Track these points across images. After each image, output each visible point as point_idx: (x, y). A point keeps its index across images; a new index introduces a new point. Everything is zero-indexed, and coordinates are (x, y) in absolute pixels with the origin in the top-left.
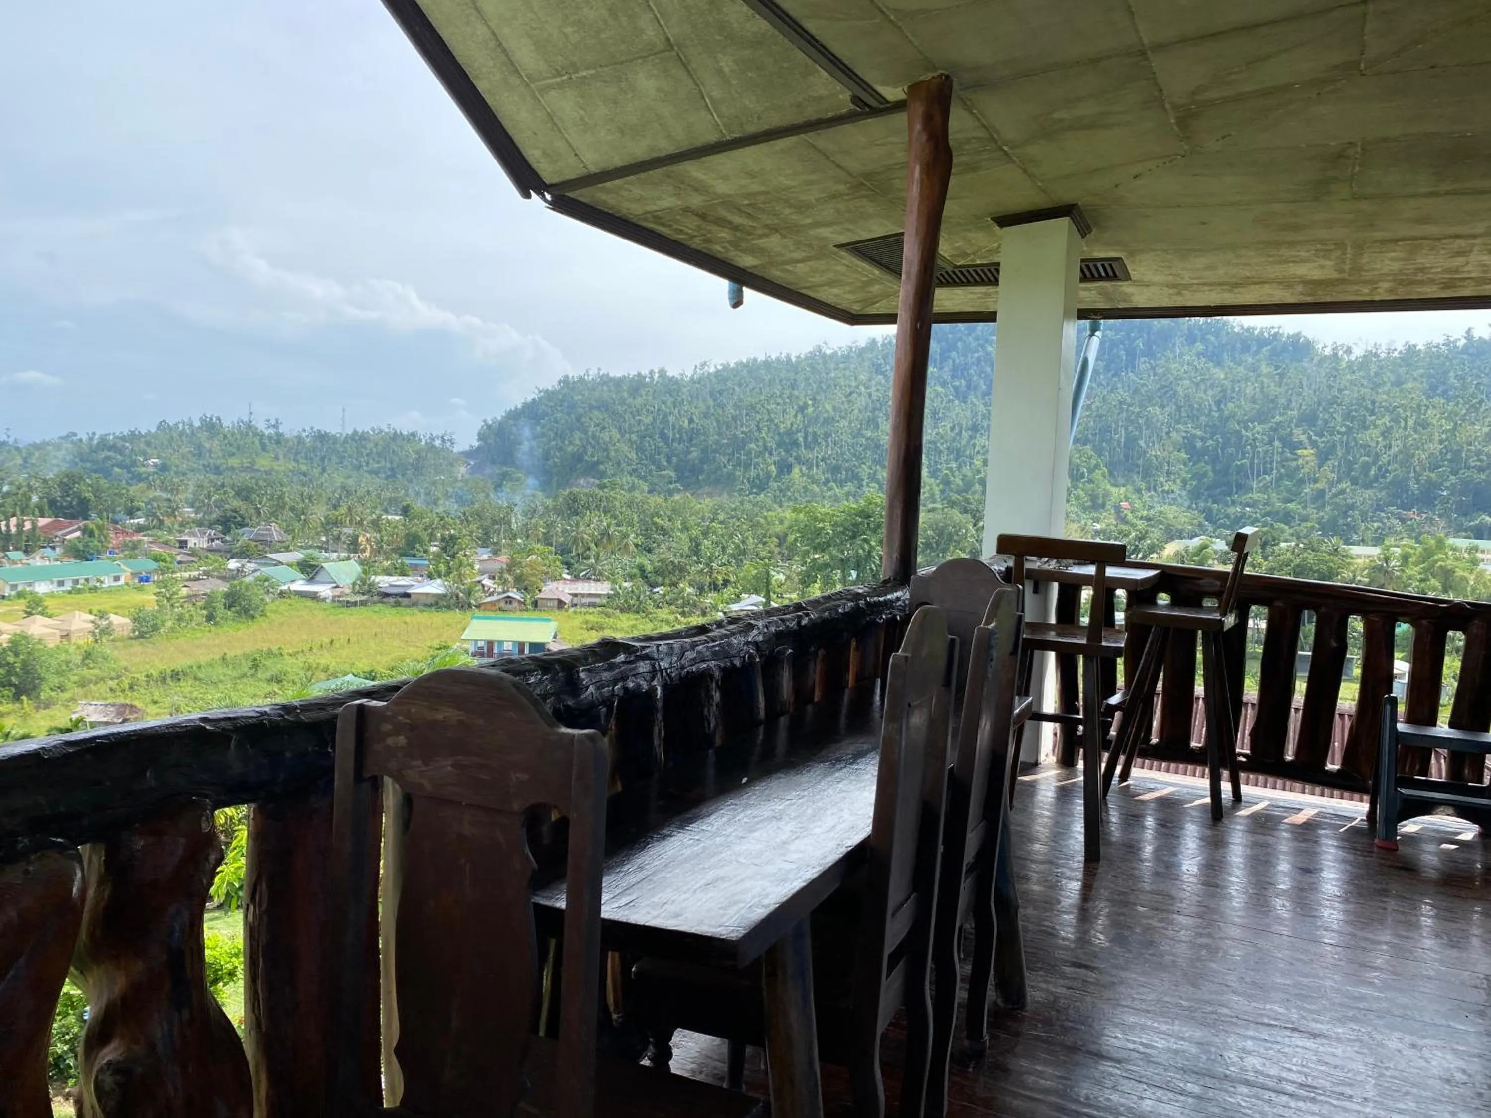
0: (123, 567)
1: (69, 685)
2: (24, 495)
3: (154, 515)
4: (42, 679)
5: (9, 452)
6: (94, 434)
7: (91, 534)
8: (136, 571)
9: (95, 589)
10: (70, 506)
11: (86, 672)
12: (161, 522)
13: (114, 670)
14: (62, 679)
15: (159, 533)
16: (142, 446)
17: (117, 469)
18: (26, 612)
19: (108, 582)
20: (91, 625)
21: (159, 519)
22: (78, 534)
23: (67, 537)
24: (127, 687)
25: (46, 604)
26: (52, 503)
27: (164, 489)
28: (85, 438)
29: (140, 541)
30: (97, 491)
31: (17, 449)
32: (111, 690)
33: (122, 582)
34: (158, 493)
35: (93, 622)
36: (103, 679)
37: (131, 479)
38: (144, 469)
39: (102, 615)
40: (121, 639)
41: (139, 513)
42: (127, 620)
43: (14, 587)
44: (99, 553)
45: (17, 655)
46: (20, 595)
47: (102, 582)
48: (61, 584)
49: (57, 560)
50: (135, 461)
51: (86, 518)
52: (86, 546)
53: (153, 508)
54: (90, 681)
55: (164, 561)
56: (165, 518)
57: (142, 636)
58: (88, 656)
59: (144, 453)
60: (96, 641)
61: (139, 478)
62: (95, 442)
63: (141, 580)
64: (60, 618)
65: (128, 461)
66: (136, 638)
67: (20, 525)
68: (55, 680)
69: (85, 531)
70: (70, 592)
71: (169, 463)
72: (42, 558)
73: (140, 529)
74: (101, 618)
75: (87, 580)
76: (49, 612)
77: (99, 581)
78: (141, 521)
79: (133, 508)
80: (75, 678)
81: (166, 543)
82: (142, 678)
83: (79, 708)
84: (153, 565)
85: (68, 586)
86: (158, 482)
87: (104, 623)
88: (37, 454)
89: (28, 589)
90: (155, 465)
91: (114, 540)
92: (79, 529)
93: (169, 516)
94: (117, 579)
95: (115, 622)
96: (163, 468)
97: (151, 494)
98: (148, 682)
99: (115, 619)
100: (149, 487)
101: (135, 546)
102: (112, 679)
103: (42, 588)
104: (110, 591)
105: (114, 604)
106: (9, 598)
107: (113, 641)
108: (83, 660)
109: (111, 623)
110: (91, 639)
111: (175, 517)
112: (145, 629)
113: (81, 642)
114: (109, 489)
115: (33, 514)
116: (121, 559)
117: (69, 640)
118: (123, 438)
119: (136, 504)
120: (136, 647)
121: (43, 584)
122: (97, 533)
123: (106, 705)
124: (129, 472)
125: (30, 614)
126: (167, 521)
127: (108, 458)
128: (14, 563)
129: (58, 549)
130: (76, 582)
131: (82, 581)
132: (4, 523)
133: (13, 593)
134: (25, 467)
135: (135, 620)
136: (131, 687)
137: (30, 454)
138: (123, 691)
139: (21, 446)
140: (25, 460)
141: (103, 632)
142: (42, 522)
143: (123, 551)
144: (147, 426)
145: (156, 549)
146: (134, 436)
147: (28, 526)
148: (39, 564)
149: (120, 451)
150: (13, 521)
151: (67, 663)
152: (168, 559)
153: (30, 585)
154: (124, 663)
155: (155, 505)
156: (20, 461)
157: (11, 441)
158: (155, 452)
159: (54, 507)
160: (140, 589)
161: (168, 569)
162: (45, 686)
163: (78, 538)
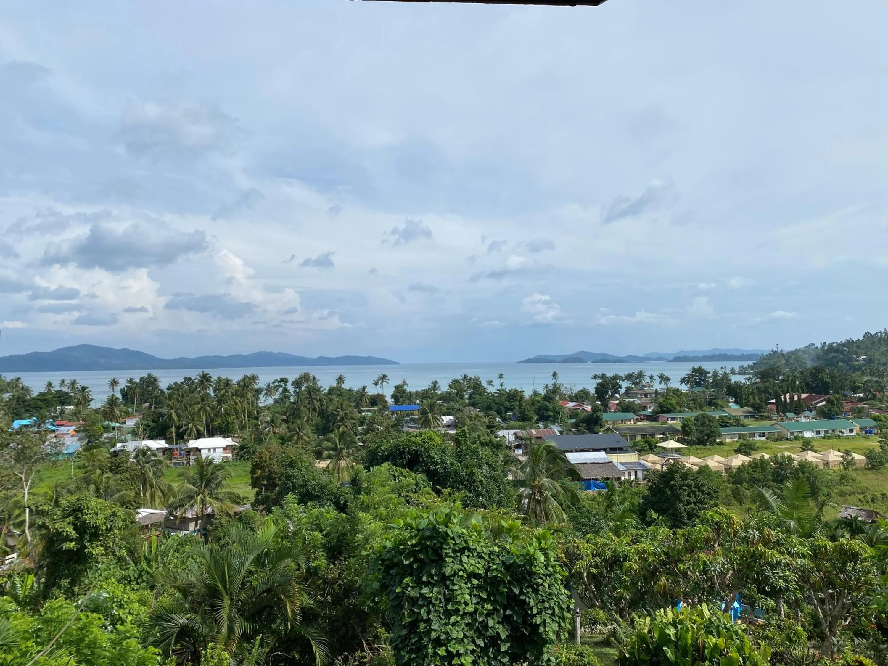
0: (854, 423)
1: (834, 494)
2: (792, 380)
3: (870, 391)
4: (819, 489)
5: (779, 357)
6: (825, 343)
7: (832, 403)
8: (863, 426)
9: (838, 437)
10: (817, 386)
11: (843, 487)
12: (874, 396)
13: (860, 488)
14: (829, 490)
15: (875, 403)
16: (855, 349)
17: (840, 363)
18: (802, 448)
19: (846, 433)
20: (841, 459)
21: (872, 394)
22: (824, 403)
23: (819, 405)
24: (870, 500)
25: (813, 444)
26: (807, 385)
27: (873, 375)
28: (819, 346)
29: (863, 407)
30: (832, 377)
31: (783, 355)
32: (860, 500)
33: (854, 433)
34: (869, 378)
35: (842, 457)
36: (853, 493)
37: (850, 369)
38: (857, 363)
39: (847, 453)
40: (860, 469)
41: (859, 390)
42: (863, 457)
43: (792, 433)
44: (838, 414)
45: (803, 473)
46: (796, 438)
47: (843, 433)
48: (818, 432)
49: (813, 418)
50: (851, 358)
51: (827, 393)
52: (830, 410)
53: (868, 386)
54: (846, 493)
55: (881, 420)
56: (877, 393)
57: (873, 468)
58: (843, 477)
59: (856, 353)
60: (845, 469)
61: (855, 369)
62: (826, 348)
63: (866, 432)
64: (822, 453)
65: (846, 359)
66: (870, 469)
67: (792, 398)
68: (826, 491)
69: (828, 401)
70: (824, 438)
71: (873, 358)
72: (805, 417)
73: (861, 400)
74: (847, 455)
75: (833, 431)
76: (815, 448)
77: (840, 432)
78: (861, 395)
79: (855, 386)
80: (837, 491)
81: (880, 409)
82: (878, 494)
83: (843, 510)
84: (874, 423)
85: (822, 434)
86: (868, 370)
87: (850, 458)
88: (793, 357)
89: (800, 435)
90: (864, 360)
91: (847, 407)
92: (824, 400)
93: (879, 392)
94: (851, 431)
95: (856, 458)
96: (870, 361)
97: (865, 378)
98: (883, 498)
99: (857, 457)
100: (863, 374)
101: (860, 411)
102: (859, 493)
103: (808, 435)
104: (848, 437)
105: (852, 446)
106: (790, 440)
107: (855, 469)
108: (840, 480)
109: (853, 458)
110: (842, 467)
111: (884, 392)
112: (875, 464)
113: (835, 469)
114: (840, 376)
115: (798, 392)
116: (852, 418)
117: (828, 467)
118: (843, 345)
119: (857, 384)
120: (871, 475)
121: (808, 432)
122: (836, 402)
123: (860, 510)
124: (848, 365)
125: (804, 450)
126: (879, 395)
127: (835, 357)
128: (790, 419)
129: (813, 412)
130: (826, 432)
131: (830, 432)
132: (783, 397)
133: (792, 437)
134: (787, 365)
135: (868, 458)
136: (873, 500)
137: (790, 357)
138: (867, 502)
139: (784, 353)
140: (787, 361)
141: (848, 463)
142: (804, 396)
143: (852, 414)
144: (857, 336)
145: (874, 413)
146: (849, 343)
147: (796, 398)
148: (804, 421)
149: (842, 352)
150: (788, 395)
151: (831, 480)
152: (883, 419)
153: (801, 432)
154: (866, 485)
155: (870, 385)
156: (784, 362)
157: (779, 351)
158: (863, 352)
159: (808, 387)
160: (866, 438)
161: (884, 426)
162: (820, 493)
163: (824, 405)
